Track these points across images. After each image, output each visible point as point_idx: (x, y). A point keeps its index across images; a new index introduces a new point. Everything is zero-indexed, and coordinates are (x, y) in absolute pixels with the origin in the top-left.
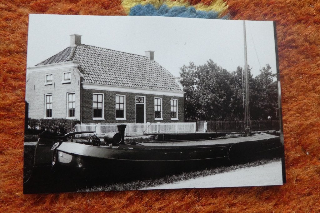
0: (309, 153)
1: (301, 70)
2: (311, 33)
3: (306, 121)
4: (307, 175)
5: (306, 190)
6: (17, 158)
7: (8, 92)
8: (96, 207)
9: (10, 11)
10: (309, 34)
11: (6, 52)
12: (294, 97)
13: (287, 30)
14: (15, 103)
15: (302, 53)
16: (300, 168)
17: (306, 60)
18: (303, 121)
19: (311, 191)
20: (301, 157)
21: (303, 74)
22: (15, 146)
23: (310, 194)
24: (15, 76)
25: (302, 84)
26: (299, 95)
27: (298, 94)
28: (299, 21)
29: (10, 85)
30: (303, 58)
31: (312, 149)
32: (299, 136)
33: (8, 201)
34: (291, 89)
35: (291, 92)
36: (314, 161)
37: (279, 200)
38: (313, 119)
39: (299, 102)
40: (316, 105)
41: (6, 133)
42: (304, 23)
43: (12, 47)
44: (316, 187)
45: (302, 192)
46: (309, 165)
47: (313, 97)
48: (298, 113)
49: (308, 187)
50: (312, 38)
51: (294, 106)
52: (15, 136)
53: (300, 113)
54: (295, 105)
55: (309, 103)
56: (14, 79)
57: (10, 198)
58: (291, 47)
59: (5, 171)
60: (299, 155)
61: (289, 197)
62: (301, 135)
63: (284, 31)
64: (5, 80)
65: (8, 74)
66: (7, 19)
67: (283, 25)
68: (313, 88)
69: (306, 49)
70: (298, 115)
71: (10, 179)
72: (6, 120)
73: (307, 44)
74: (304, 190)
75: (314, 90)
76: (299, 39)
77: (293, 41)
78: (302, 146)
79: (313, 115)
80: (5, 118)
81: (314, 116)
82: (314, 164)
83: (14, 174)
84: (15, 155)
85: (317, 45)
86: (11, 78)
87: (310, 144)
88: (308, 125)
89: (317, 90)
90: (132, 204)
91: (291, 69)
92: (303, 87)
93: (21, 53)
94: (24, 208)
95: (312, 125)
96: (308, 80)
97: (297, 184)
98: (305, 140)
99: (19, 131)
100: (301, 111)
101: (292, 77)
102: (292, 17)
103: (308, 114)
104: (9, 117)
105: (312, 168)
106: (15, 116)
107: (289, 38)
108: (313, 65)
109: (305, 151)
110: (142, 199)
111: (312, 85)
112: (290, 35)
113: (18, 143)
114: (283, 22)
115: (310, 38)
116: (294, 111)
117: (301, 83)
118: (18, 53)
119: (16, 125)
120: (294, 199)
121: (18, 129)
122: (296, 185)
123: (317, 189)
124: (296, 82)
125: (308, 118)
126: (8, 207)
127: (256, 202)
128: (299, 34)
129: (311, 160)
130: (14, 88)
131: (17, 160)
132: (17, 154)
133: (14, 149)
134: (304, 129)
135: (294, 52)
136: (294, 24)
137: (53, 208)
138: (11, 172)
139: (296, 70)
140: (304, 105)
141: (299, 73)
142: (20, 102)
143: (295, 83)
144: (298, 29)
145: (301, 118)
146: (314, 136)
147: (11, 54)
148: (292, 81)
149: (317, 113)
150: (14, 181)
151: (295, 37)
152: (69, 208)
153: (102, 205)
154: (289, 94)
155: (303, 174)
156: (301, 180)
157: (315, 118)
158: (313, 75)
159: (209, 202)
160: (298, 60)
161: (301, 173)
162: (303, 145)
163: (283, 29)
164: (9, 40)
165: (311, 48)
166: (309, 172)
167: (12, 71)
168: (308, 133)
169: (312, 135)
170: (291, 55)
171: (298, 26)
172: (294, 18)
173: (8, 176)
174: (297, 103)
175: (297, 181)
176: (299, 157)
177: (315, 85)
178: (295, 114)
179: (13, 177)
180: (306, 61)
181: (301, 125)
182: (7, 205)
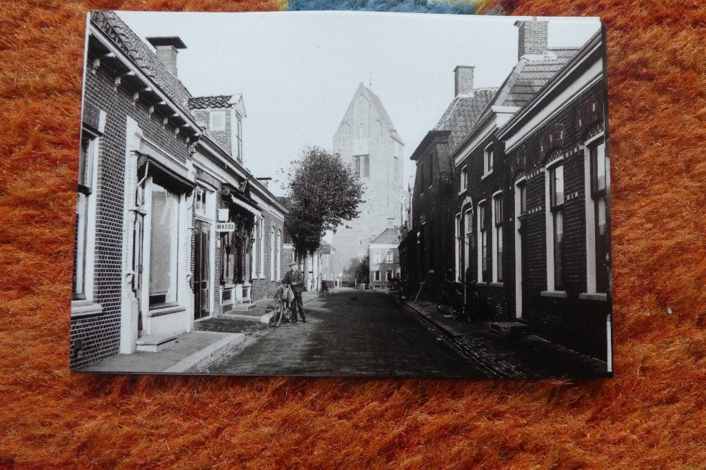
0: (673, 310)
1: (659, 129)
2: (685, 45)
3: (666, 239)
4: (668, 358)
5: (665, 392)
6: (58, 301)
7: (42, 170)
8: (210, 406)
9: (47, 8)
10: (682, 49)
11: (39, 91)
12: (640, 187)
13: (630, 39)
14: (55, 192)
15: (662, 90)
16: (651, 341)
17: (670, 106)
18: (661, 239)
19: (675, 392)
20: (654, 317)
21: (664, 136)
22: (56, 277)
23: (672, 400)
24: (55, 139)
25: (661, 159)
26: (653, 182)
27: (651, 180)
28: (659, 20)
29: (47, 156)
30: (666, 102)
31: (681, 302)
32: (651, 274)
33: (39, 386)
34: (635, 170)
35: (634, 175)
36: (682, 328)
37: (601, 409)
38: (684, 236)
39: (654, 198)
40: (693, 204)
41: (38, 252)
42: (669, 25)
43: (52, 80)
44: (687, 385)
45: (655, 396)
46: (672, 337)
47: (686, 188)
48: (649, 221)
49: (668, 385)
50: (687, 57)
51: (642, 207)
52: (56, 258)
53: (655, 222)
54: (643, 204)
55: (677, 201)
56: (55, 144)
57: (45, 381)
58: (639, 77)
59: (34, 327)
60: (648, 314)
61: (623, 405)
62: (655, 270)
63: (623, 42)
64: (36, 146)
65: (42, 135)
66: (42, 24)
67: (621, 28)
68: (688, 166)
69: (674, 81)
70: (649, 226)
71: (44, 343)
72: (38, 225)
73: (674, 70)
74: (660, 390)
75: (689, 172)
76: (655, 60)
77: (643, 62)
78: (657, 293)
79: (684, 228)
80: (37, 222)
81: (687, 230)
82: (684, 335)
83: (52, 333)
84: (54, 295)
85: (699, 73)
86: (48, 142)
87: (674, 291)
88: (670, 248)
89: (696, 172)
90: (284, 402)
91: (637, 126)
92: (663, 164)
93: (69, 94)
94: (70, 400)
95: (682, 248)
96: (674, 149)
97: (643, 378)
98: (665, 282)
99: (62, 248)
100: (656, 218)
101: (639, 143)
102: (641, 11)
103: (672, 225)
104: (44, 221)
105: (678, 345)
106: (56, 217)
107: (633, 57)
108: (686, 117)
109: (663, 306)
110: (304, 393)
111: (685, 162)
112: (635, 50)
113: (61, 271)
114: (620, 21)
115: (684, 57)
116: (640, 218)
117: (659, 156)
118: (62, 92)
119: (57, 235)
120: (635, 410)
121: (61, 243)
122: (640, 380)
123: (689, 391)
124: (647, 155)
125: (671, 233)
126: (40, 397)
127: (547, 412)
128: (656, 49)
129: (677, 327)
130: (53, 163)
131: (59, 305)
132: (60, 294)
133: (53, 283)
134: (660, 257)
135: (644, 87)
136: (647, 25)
137: (126, 403)
138: (46, 329)
139: (647, 127)
140: (664, 205)
141: (654, 135)
142: (65, 191)
143: (645, 156)
144: (655, 37)
145: (655, 233)
146: (685, 275)
147: (48, 95)
148: (638, 152)
149: (695, 223)
150: (51, 347)
151: (648, 55)
152: (156, 406)
153: (224, 401)
154: (631, 179)
155: (659, 355)
156: (654, 368)
157: (689, 234)
158: (688, 139)
159: (444, 406)
160: (654, 105)
161: (653, 354)
162: (659, 293)
163: (621, 37)
164: (45, 66)
165: (685, 80)
166: (673, 352)
167: (51, 128)
168: (673, 267)
169: (680, 269)
170: (638, 94)
171: (656, 29)
172: (645, 13)
173: (41, 336)
174: (648, 201)
175: (644, 370)
176: (648, 318)
177: (690, 161)
178: (642, 224)
179: (49, 338)
180: (672, 108)
181: (654, 249)
182: (39, 394)
